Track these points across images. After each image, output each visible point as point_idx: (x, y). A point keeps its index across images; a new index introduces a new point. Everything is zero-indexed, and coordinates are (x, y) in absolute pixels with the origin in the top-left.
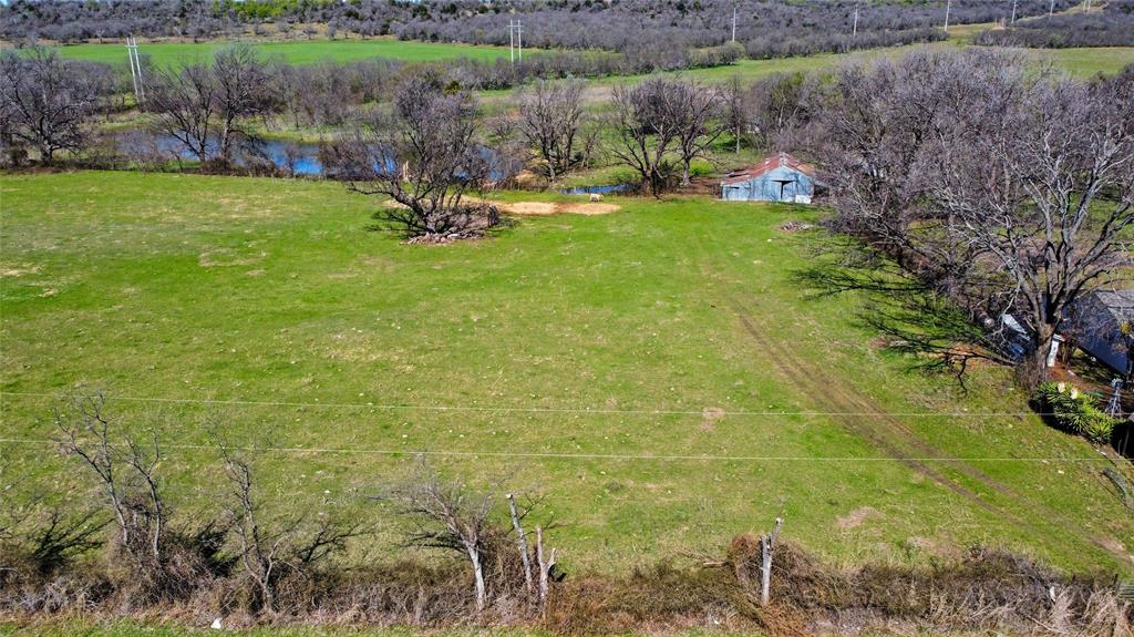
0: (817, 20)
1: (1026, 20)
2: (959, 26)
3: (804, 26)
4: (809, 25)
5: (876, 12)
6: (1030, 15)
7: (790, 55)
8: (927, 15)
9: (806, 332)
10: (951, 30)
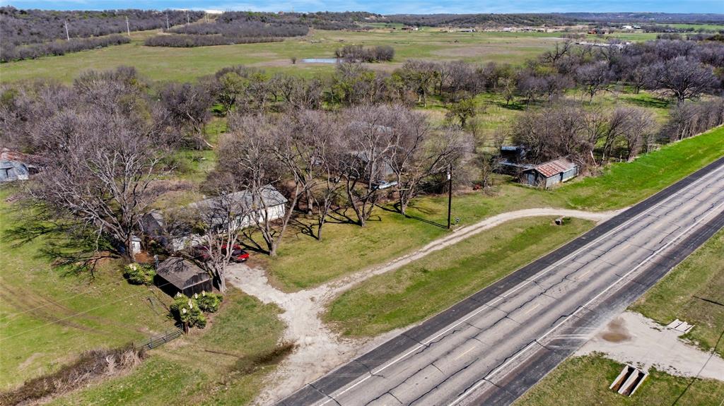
0: (40, 30)
1: (175, 27)
2: (138, 32)
3: (32, 34)
4: (35, 34)
5: (82, 23)
6: (179, 24)
7: (22, 59)
8: (116, 25)
9: (15, 269)
10: (133, 35)
